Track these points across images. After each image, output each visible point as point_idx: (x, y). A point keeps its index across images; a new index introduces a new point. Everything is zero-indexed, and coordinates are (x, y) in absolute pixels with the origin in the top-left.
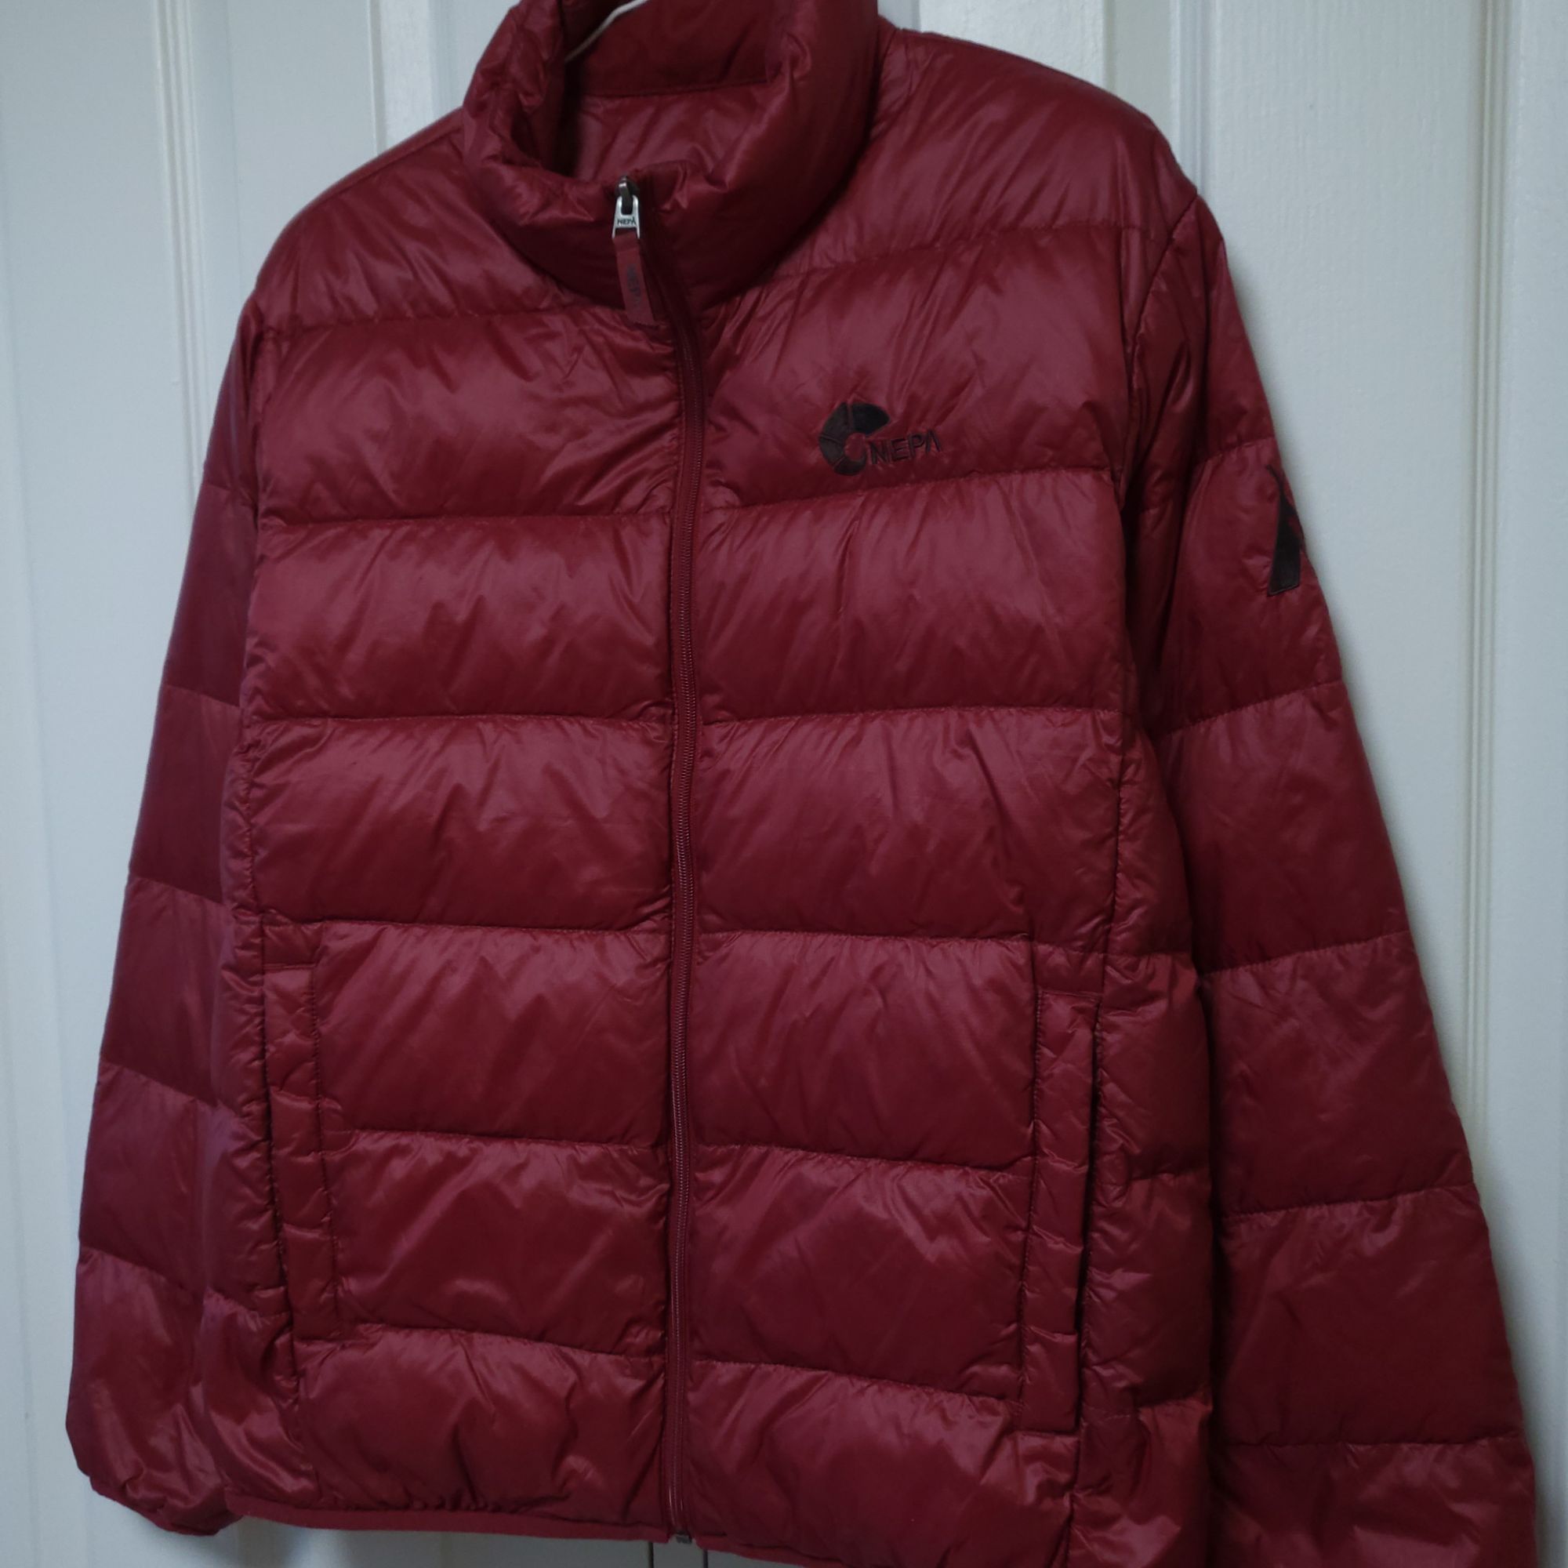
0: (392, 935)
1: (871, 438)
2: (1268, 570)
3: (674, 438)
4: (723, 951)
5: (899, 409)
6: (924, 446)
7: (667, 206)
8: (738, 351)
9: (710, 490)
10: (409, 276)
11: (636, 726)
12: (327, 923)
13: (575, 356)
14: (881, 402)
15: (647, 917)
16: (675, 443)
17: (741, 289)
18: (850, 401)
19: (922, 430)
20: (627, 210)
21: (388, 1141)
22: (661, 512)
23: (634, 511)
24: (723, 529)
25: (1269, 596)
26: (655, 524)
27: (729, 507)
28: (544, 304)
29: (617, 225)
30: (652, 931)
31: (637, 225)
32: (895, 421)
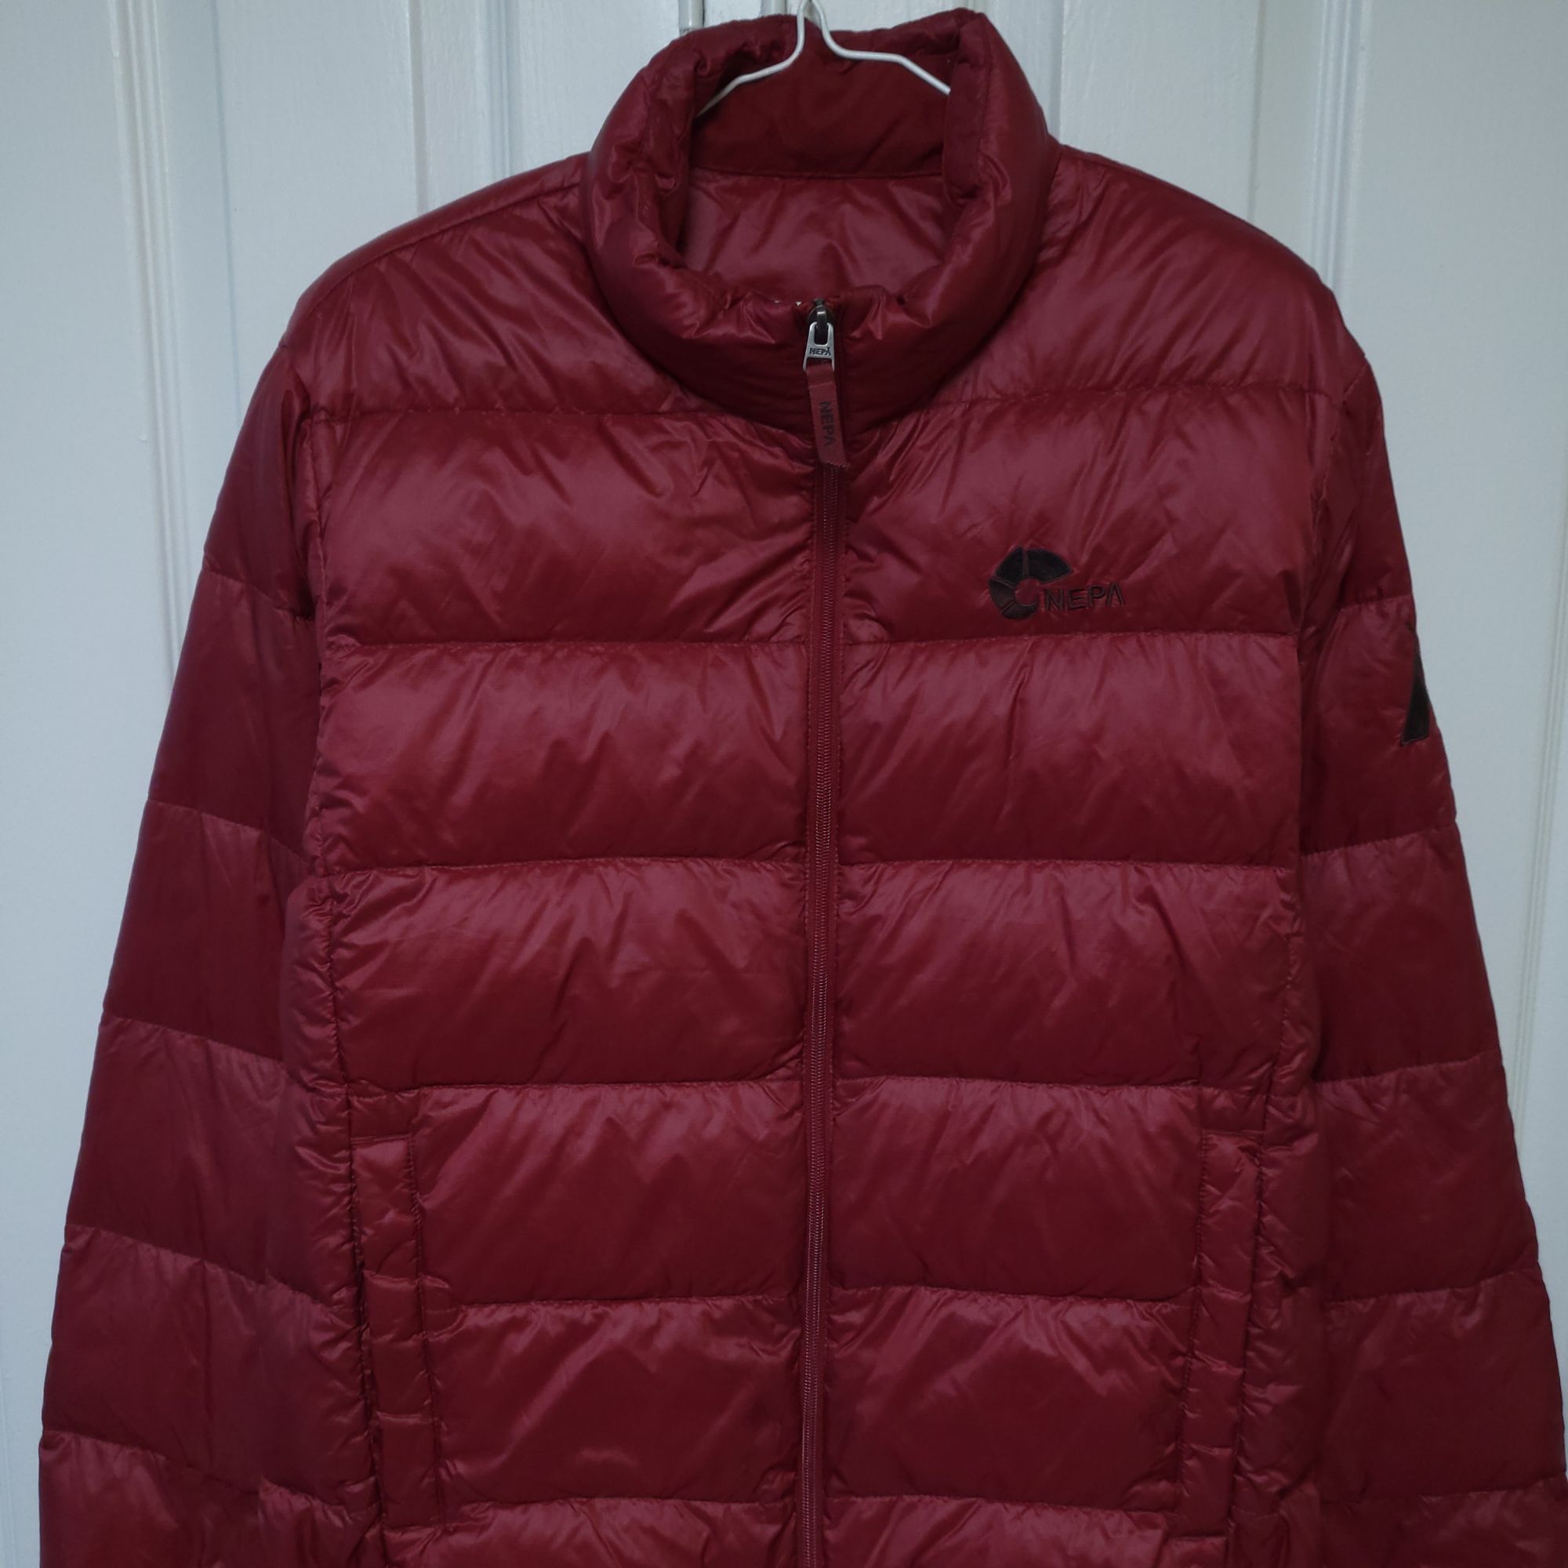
0: (504, 1101)
1: (1047, 585)
2: (1402, 721)
3: (805, 561)
4: (868, 1096)
5: (1084, 559)
6: (1105, 598)
7: (856, 334)
8: (892, 478)
9: (854, 624)
10: (500, 360)
11: (769, 866)
12: (426, 1090)
13: (705, 470)
14: (1062, 550)
15: (783, 1065)
16: (806, 566)
17: (901, 414)
18: (1026, 547)
19: (1106, 583)
20: (821, 338)
21: (503, 1314)
22: (797, 641)
23: (764, 640)
24: (872, 664)
25: (1401, 745)
26: (790, 653)
27: (878, 641)
28: (665, 407)
29: (807, 354)
30: (788, 1078)
31: (832, 356)
32: (1076, 571)
